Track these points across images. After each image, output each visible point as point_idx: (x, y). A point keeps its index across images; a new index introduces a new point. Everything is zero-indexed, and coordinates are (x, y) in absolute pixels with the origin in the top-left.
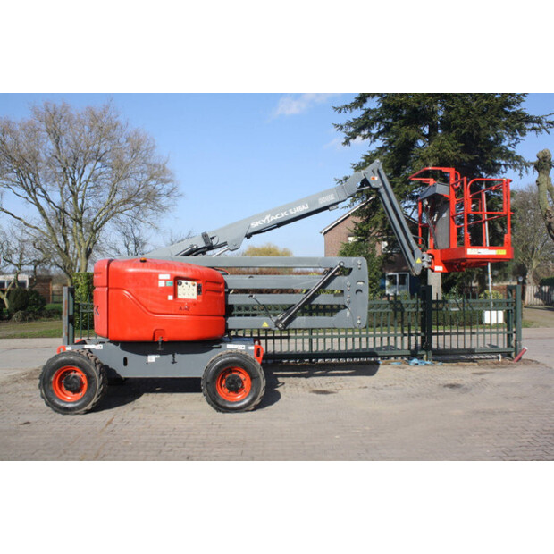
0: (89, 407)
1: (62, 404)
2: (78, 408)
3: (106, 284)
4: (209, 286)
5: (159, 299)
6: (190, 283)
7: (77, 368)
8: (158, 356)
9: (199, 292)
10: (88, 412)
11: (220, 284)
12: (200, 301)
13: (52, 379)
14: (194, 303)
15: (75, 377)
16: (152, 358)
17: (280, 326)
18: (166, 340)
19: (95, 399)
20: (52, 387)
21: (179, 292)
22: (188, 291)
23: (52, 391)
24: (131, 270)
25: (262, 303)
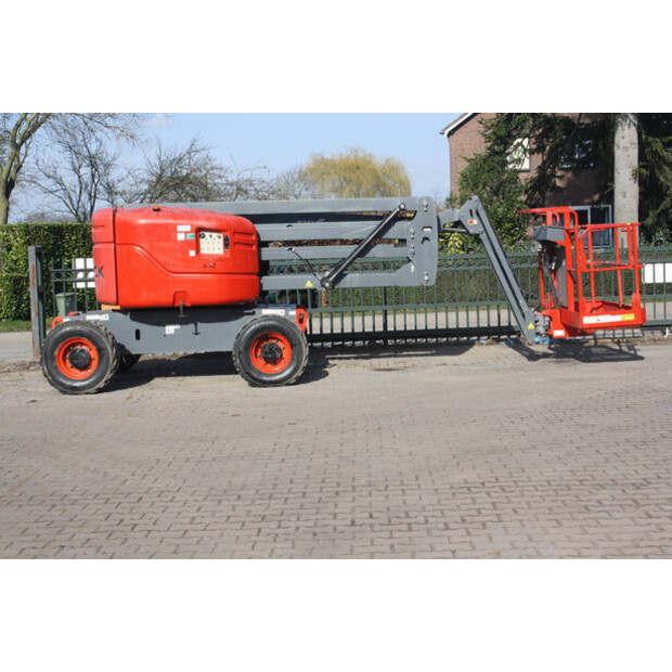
0: (101, 385)
1: (68, 383)
2: (89, 386)
3: (112, 239)
4: (238, 238)
5: (179, 255)
6: (214, 235)
7: (85, 340)
8: (178, 327)
9: (226, 245)
10: (100, 391)
11: (251, 234)
12: (228, 256)
13: (56, 353)
14: (220, 259)
15: (82, 351)
16: (170, 329)
17: (327, 285)
18: (188, 304)
19: (108, 376)
20: (56, 363)
21: (202, 246)
22: (213, 245)
23: (56, 368)
24: (143, 222)
25: (304, 257)
